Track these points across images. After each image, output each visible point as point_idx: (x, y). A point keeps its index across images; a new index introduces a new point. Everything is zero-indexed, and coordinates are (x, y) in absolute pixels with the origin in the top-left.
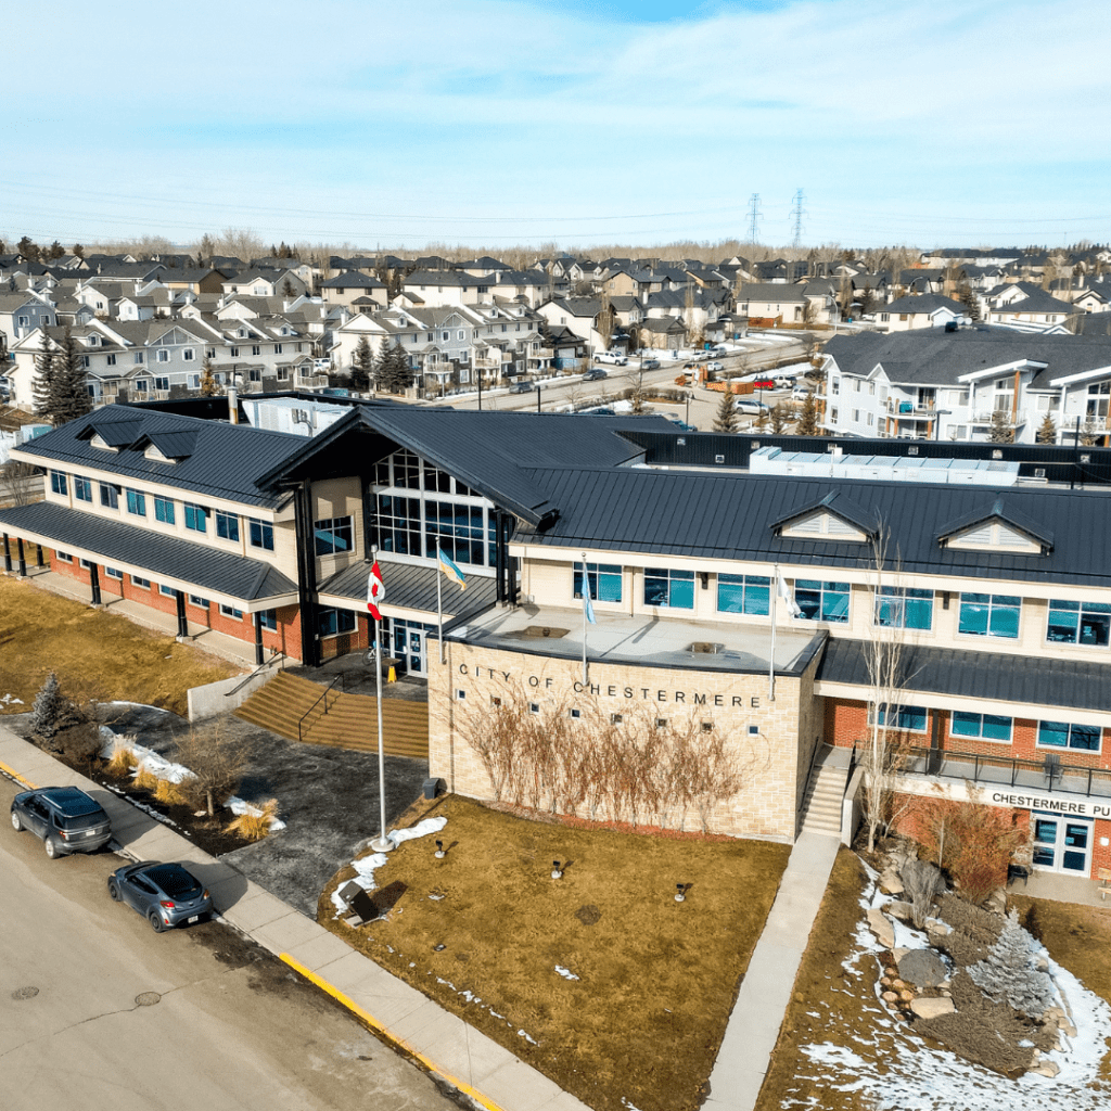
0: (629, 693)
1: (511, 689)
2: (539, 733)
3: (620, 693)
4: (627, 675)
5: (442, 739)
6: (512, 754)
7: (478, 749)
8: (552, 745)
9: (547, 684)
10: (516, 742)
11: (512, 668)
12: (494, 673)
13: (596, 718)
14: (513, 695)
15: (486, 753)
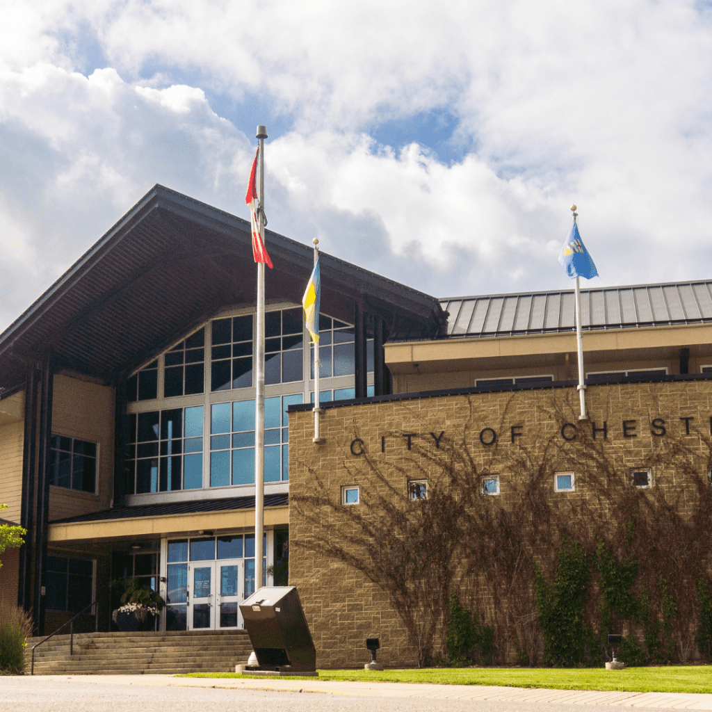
0: (658, 427)
1: (446, 458)
2: (501, 525)
3: (644, 435)
4: (655, 398)
5: (313, 580)
6: (449, 574)
7: (383, 582)
8: (526, 542)
9: (513, 435)
10: (458, 551)
11: (448, 423)
12: (415, 441)
13: (604, 480)
14: (449, 469)
15: (401, 586)
